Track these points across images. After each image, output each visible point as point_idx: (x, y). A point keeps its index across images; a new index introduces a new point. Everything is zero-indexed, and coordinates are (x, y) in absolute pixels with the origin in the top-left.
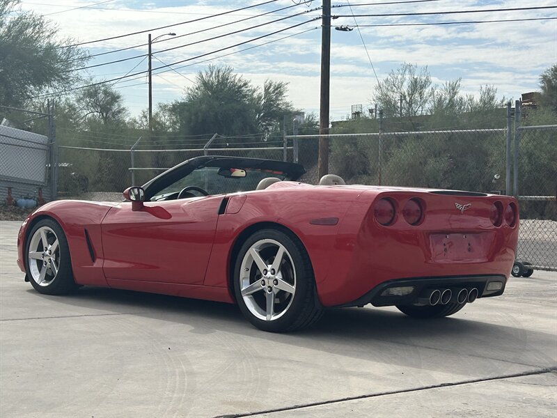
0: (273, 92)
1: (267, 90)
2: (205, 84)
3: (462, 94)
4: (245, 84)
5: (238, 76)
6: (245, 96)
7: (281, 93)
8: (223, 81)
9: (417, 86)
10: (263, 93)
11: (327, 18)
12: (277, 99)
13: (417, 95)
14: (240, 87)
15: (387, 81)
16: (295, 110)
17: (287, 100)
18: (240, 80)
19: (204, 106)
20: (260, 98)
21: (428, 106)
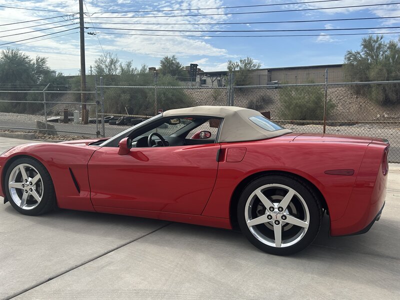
0: (41, 61)
1: (37, 61)
2: (6, 56)
3: (133, 67)
4: (27, 57)
5: (23, 53)
6: (27, 63)
7: (44, 62)
8: (15, 56)
9: (112, 62)
10: (35, 62)
11: (82, 28)
12: (43, 65)
13: (113, 66)
14: (24, 58)
15: (99, 59)
16: (52, 70)
17: (48, 65)
18: (24, 55)
19: (6, 67)
20: (34, 64)
21: (118, 71)
